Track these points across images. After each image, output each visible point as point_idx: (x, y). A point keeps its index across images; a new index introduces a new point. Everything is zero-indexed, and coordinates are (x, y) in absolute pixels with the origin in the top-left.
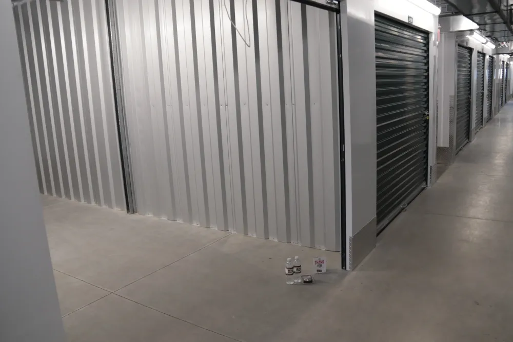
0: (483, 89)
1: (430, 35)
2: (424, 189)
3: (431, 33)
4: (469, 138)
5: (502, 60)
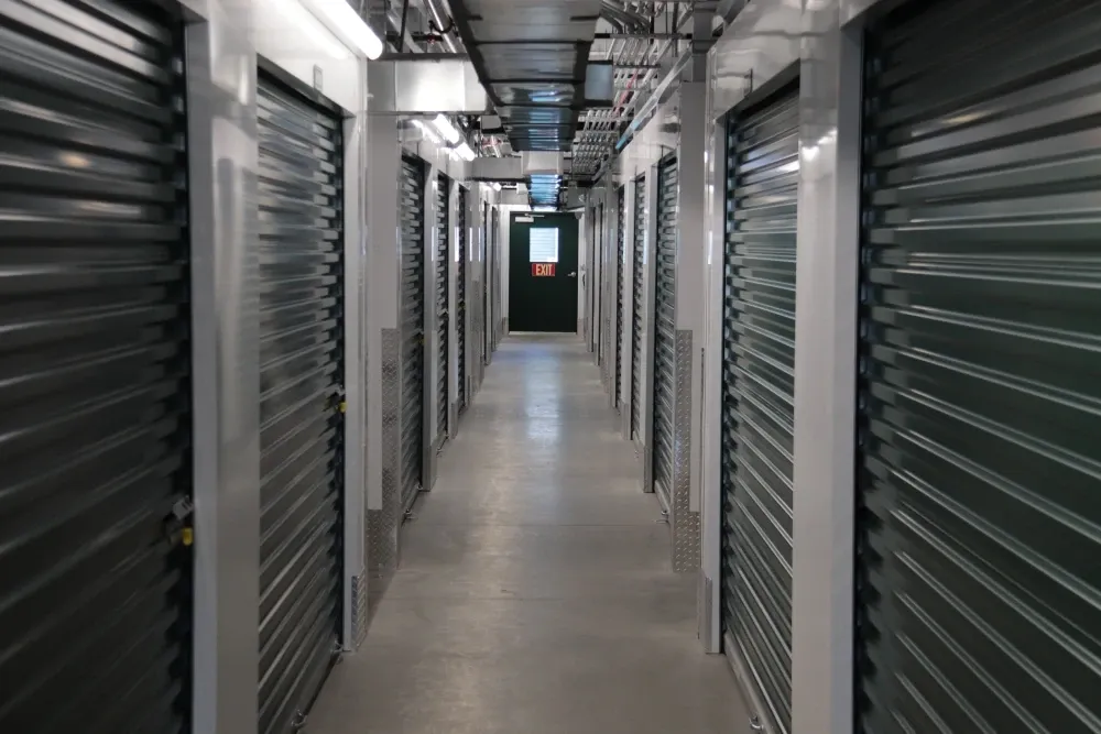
0: (446, 305)
1: (347, 124)
2: (334, 660)
3: (351, 117)
4: (420, 479)
5: (485, 199)
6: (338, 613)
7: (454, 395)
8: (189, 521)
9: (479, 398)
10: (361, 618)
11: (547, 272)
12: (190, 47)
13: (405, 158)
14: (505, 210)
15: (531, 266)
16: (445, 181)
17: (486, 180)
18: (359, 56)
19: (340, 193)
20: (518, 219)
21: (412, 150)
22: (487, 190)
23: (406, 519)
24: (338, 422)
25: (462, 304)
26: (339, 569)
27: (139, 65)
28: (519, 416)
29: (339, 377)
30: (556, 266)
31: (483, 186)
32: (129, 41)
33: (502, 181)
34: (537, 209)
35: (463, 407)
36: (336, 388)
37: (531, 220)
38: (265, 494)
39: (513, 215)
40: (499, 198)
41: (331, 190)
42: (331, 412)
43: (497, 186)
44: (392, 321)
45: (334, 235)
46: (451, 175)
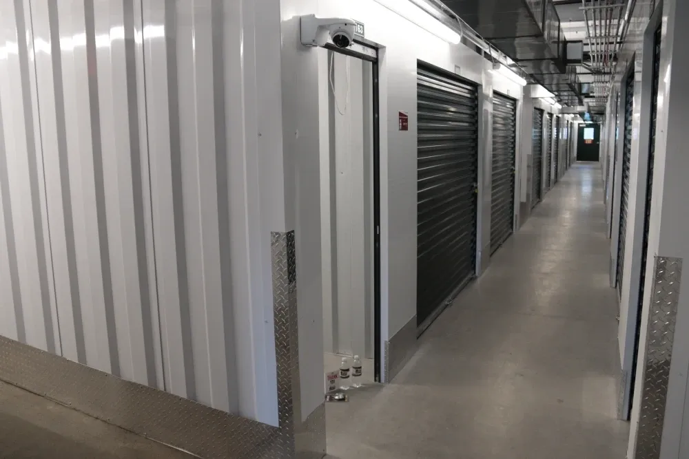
6: (512, 223)
7: (553, 176)
8: (476, 188)
9: (563, 179)
10: (518, 227)
11: (590, 142)
12: (479, 91)
13: (535, 108)
14: (576, 123)
15: (584, 141)
16: (551, 115)
17: (568, 114)
18: (521, 85)
19: (515, 119)
20: (581, 125)
21: (538, 107)
22: (569, 117)
23: (533, 207)
24: (513, 176)
25: (557, 151)
26: (512, 212)
27: (468, 95)
28: (579, 184)
29: (514, 164)
30: (593, 141)
31: (566, 115)
32: (466, 91)
33: (574, 114)
34: (586, 122)
35: (556, 181)
36: (513, 167)
37: (584, 125)
38: (493, 201)
39: (579, 124)
40: (573, 119)
41: (513, 118)
42: (511, 173)
43: (573, 115)
44: (530, 152)
45: (513, 129)
46: (553, 112)
